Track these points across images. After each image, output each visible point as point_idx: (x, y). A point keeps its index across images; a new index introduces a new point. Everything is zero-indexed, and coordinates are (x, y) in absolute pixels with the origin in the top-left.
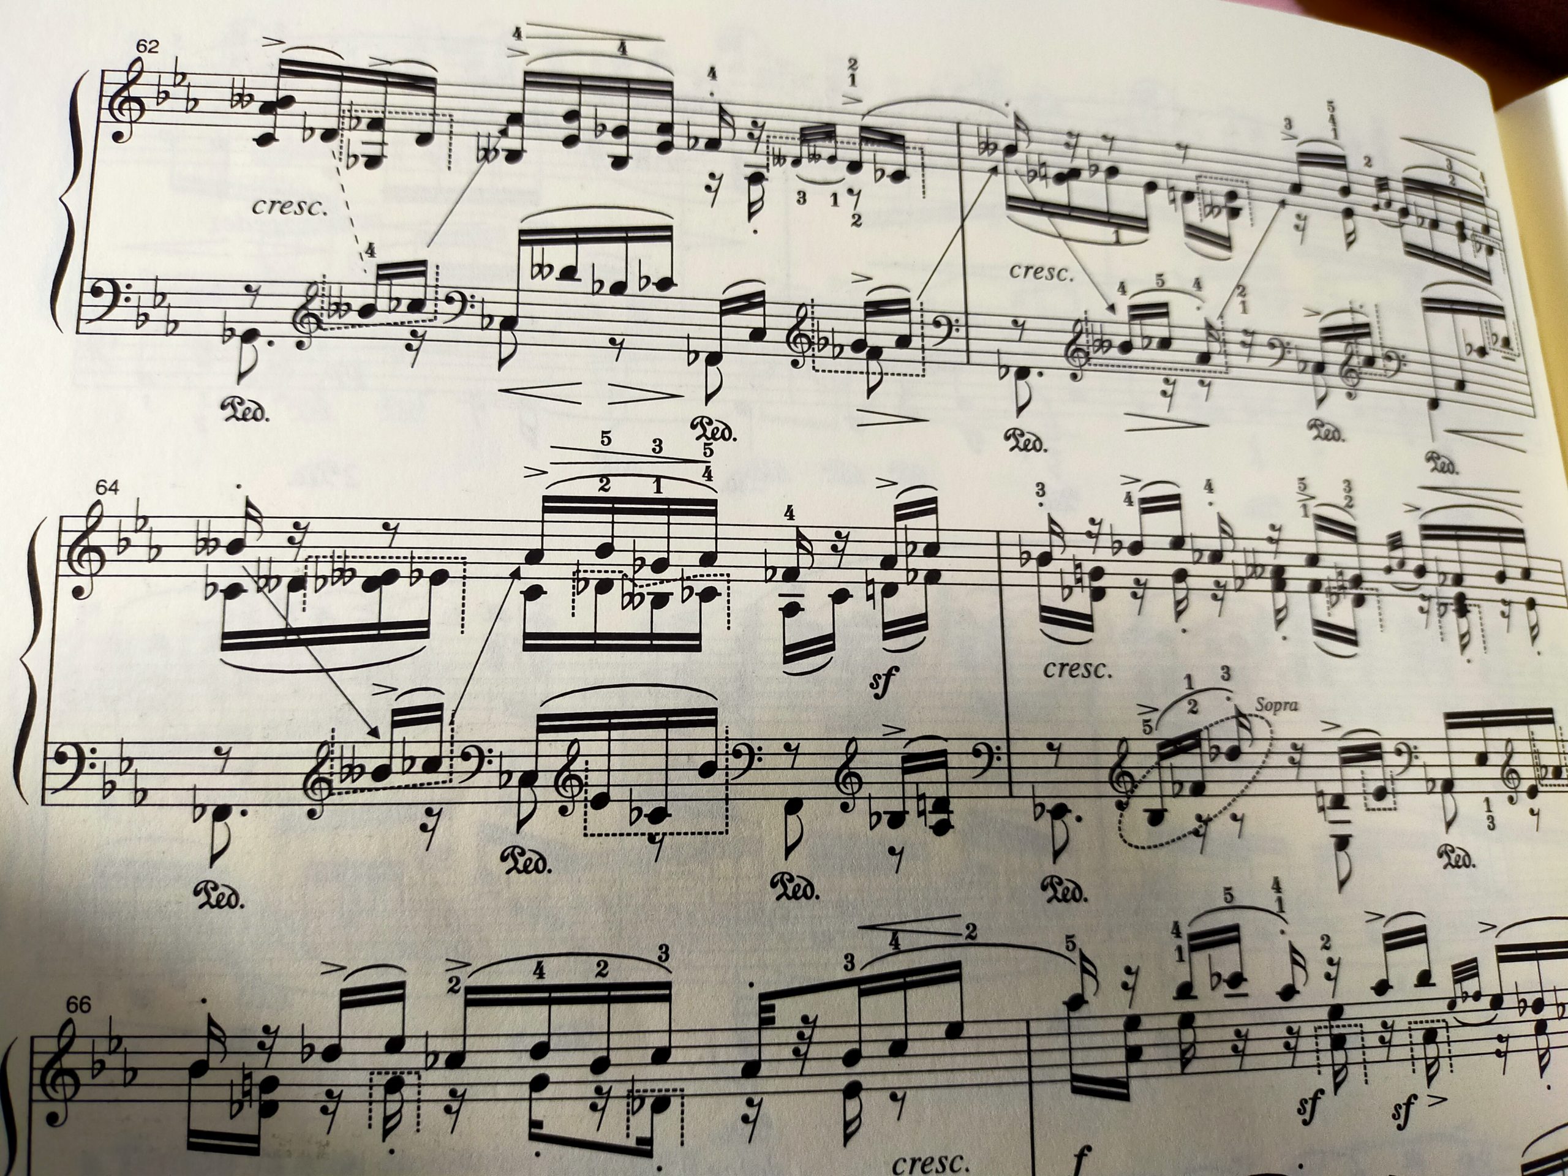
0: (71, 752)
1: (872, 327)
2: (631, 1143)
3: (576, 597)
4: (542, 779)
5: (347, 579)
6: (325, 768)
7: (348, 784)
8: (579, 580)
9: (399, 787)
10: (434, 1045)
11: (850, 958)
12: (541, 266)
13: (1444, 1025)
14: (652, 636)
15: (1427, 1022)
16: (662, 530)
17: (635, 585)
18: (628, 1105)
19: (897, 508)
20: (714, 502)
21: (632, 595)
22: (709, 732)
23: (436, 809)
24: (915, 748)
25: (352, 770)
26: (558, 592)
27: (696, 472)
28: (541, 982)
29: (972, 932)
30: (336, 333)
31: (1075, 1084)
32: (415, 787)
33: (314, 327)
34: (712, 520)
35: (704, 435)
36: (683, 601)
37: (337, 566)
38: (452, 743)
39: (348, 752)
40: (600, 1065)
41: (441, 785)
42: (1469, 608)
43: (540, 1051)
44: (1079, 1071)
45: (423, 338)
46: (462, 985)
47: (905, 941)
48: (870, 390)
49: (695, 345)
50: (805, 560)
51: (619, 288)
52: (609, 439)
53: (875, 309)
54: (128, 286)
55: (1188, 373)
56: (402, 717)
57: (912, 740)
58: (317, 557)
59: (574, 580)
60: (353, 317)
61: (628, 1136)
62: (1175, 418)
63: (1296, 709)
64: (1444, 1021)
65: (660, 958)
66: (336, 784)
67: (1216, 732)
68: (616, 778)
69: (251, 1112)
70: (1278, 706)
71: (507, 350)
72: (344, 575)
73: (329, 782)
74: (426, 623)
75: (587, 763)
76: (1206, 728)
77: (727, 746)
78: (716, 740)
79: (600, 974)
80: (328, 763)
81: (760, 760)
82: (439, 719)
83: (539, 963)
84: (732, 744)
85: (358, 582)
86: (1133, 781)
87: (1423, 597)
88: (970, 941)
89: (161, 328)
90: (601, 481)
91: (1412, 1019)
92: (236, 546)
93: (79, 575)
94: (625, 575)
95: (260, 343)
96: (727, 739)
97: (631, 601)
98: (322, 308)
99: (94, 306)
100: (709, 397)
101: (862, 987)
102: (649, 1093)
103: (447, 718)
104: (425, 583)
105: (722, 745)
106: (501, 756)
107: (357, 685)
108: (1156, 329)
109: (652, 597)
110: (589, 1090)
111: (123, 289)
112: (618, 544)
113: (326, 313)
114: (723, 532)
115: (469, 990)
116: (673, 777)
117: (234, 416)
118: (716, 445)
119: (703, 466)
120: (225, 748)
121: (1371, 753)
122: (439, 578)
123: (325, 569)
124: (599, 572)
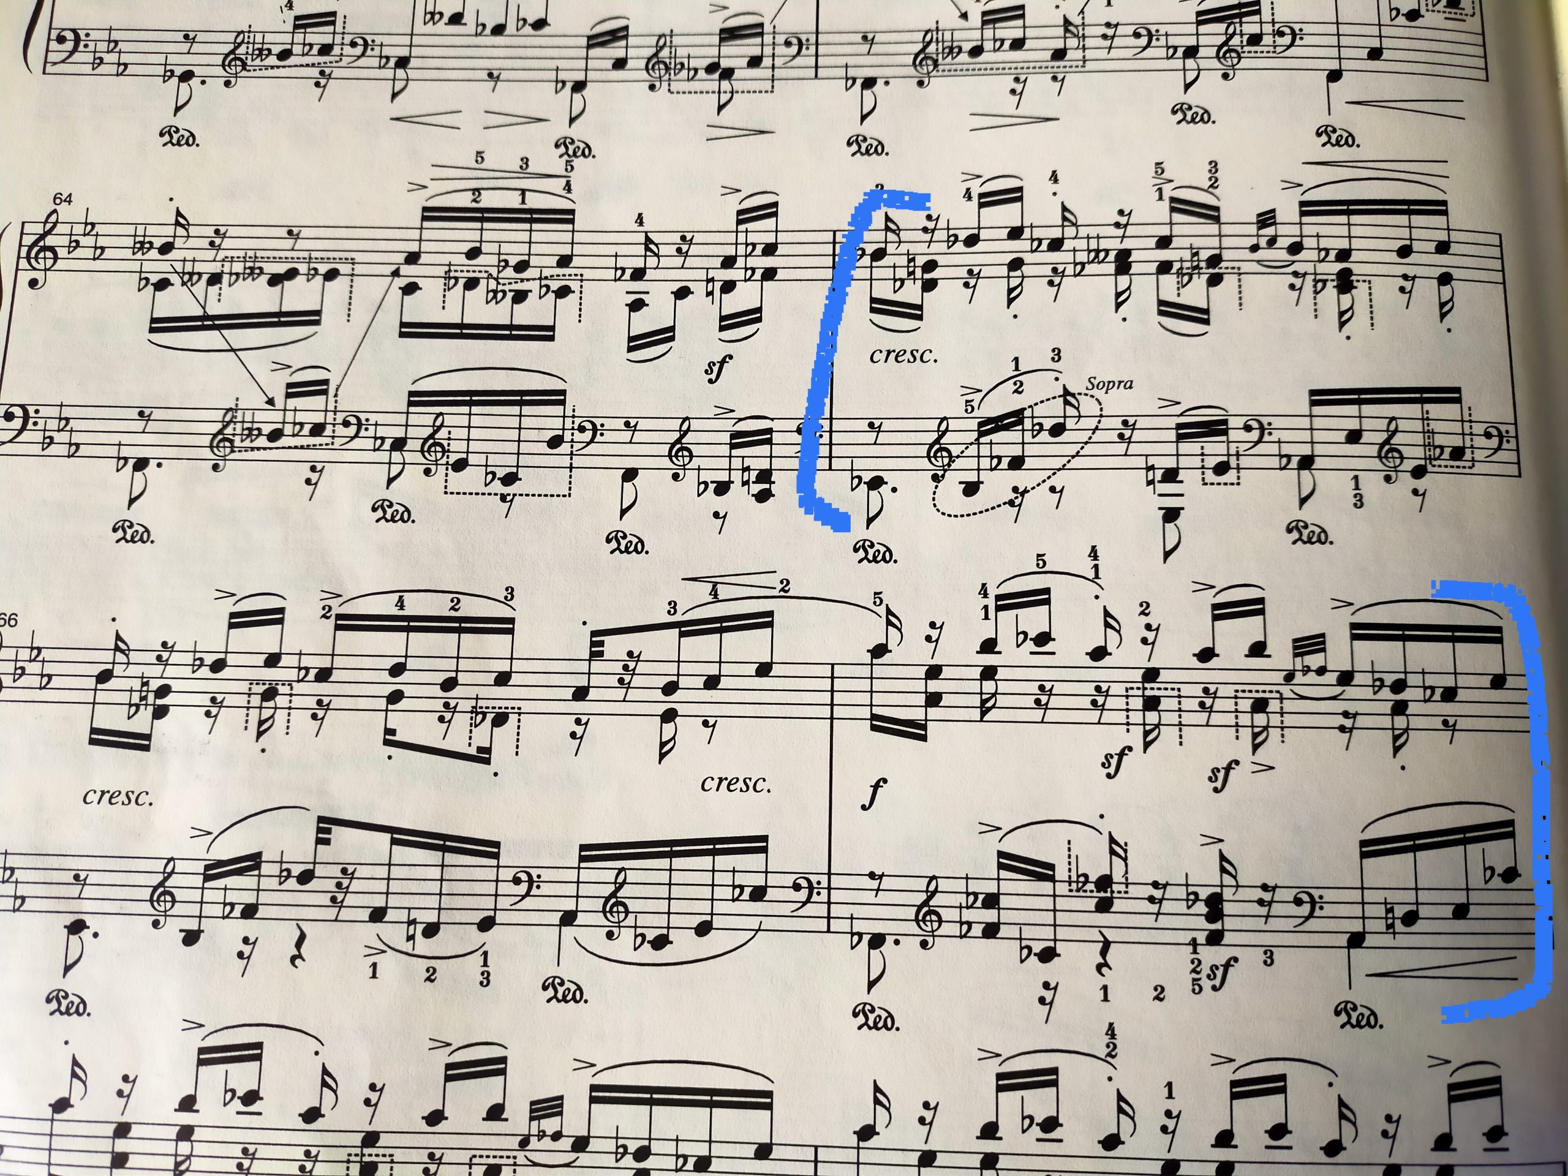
0: (18, 412)
1: (725, 50)
2: (473, 751)
3: (447, 293)
4: (411, 445)
5: (255, 276)
6: (229, 430)
7: (247, 443)
8: (450, 278)
9: (290, 448)
10: (306, 661)
11: (673, 605)
12: (433, 14)
13: (1278, 696)
14: (511, 327)
15: (1257, 691)
16: (525, 236)
17: (498, 283)
18: (472, 718)
19: (739, 213)
20: (572, 212)
21: (495, 292)
22: (558, 410)
23: (319, 466)
24: (743, 426)
25: (251, 433)
26: (431, 288)
27: (558, 185)
28: (401, 613)
29: (786, 586)
30: (258, 73)
31: (874, 722)
32: (302, 447)
33: (239, 69)
34: (569, 227)
35: (567, 153)
36: (540, 298)
37: (248, 264)
38: (335, 412)
39: (248, 418)
40: (449, 684)
41: (324, 447)
42: (1355, 284)
43: (397, 670)
44: (877, 711)
45: (329, 77)
46: (333, 613)
47: (723, 592)
48: (721, 108)
49: (562, 76)
50: (652, 261)
51: (499, 30)
52: (482, 158)
53: (729, 34)
54: (87, 35)
55: (1039, 70)
56: (295, 390)
57: (740, 420)
58: (232, 257)
59: (445, 278)
60: (272, 60)
61: (470, 745)
62: (1022, 115)
63: (1131, 387)
64: (1278, 692)
65: (506, 598)
66: (237, 442)
67: (1039, 411)
68: (474, 446)
69: (146, 713)
70: (1111, 384)
71: (399, 85)
72: (253, 272)
73: (231, 441)
74: (318, 313)
75: (450, 433)
76: (1030, 407)
77: (573, 422)
78: (564, 417)
79: (453, 608)
80: (232, 425)
81: (602, 435)
82: (325, 392)
83: (401, 597)
84: (578, 421)
85: (264, 279)
86: (950, 456)
87: (1295, 274)
88: (782, 594)
89: (113, 69)
90: (474, 194)
91: (1240, 687)
92: (166, 248)
93: (35, 269)
94: (491, 274)
95: (195, 82)
96: (574, 416)
97: (495, 297)
98: (247, 53)
99: (58, 52)
100: (572, 120)
101: (683, 629)
102: (490, 710)
103: (332, 392)
104: (319, 279)
105: (568, 421)
106: (376, 425)
107: (258, 362)
108: (1010, 31)
109: (513, 293)
110: (439, 705)
111: (83, 37)
112: (485, 248)
113: (250, 57)
114: (578, 237)
115: (339, 617)
116: (524, 447)
117: (171, 142)
118: (576, 162)
119: (563, 181)
120: (147, 412)
121: (1215, 428)
122: (331, 275)
123: (238, 267)
124: (468, 271)
